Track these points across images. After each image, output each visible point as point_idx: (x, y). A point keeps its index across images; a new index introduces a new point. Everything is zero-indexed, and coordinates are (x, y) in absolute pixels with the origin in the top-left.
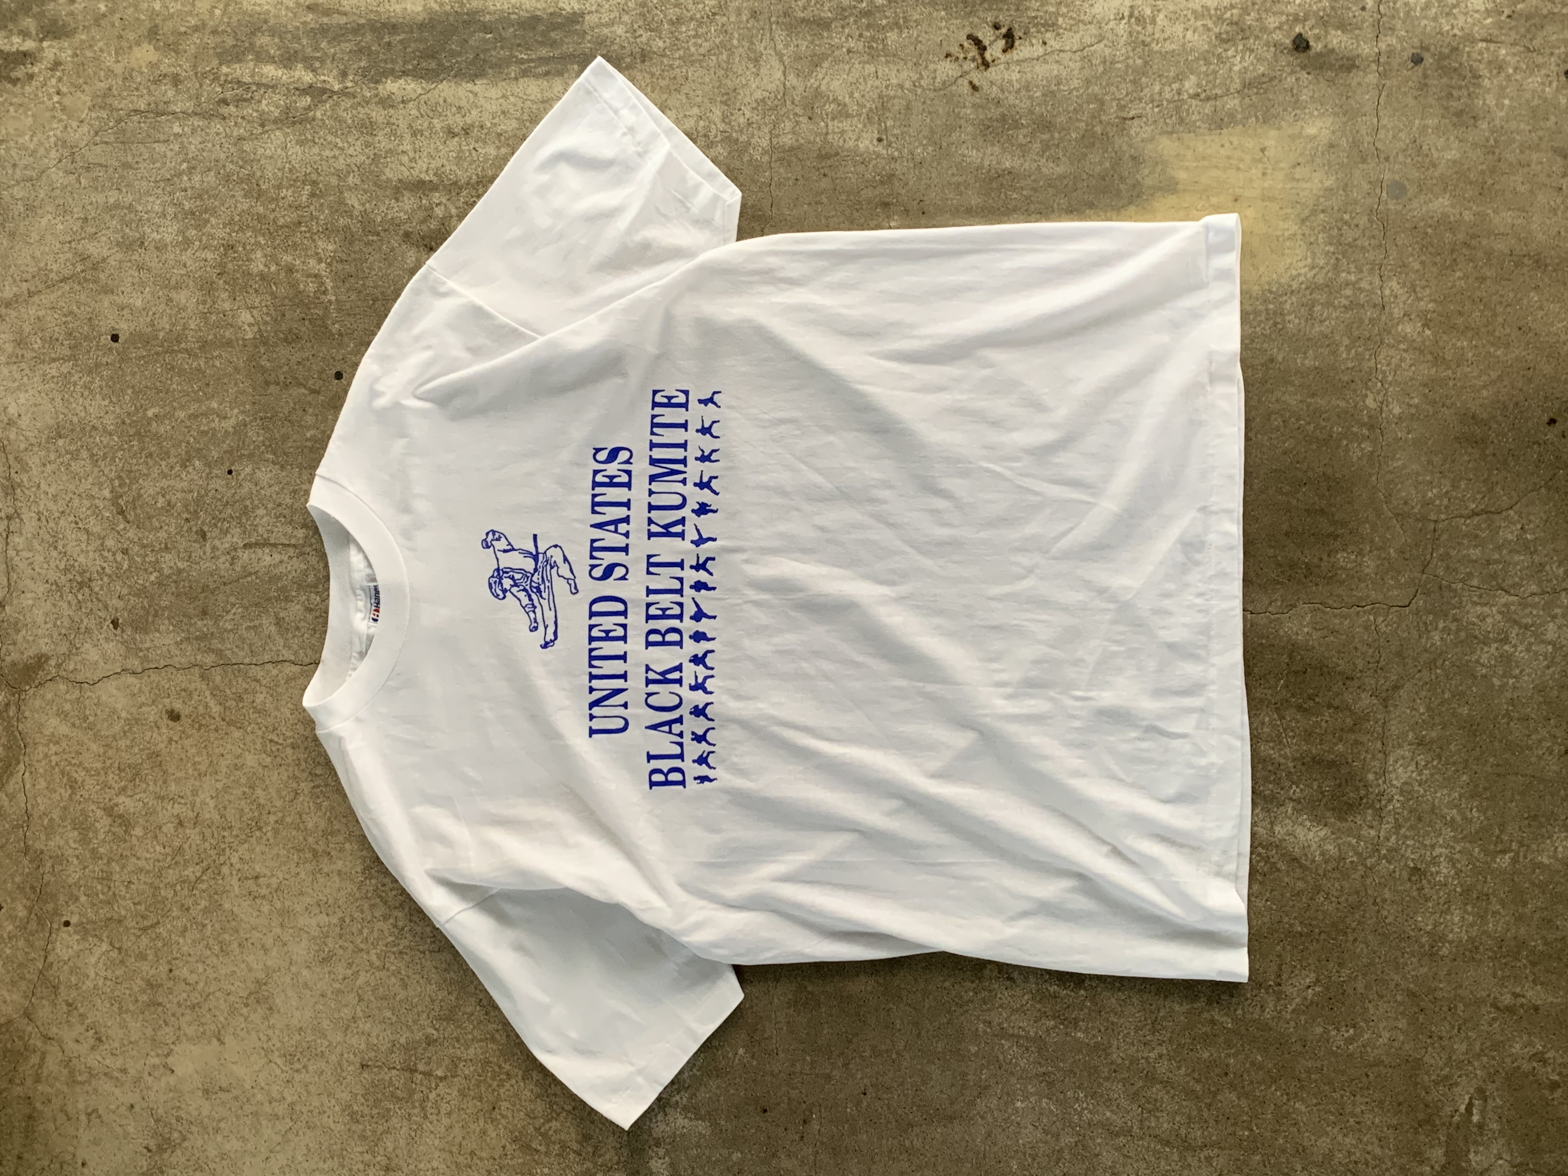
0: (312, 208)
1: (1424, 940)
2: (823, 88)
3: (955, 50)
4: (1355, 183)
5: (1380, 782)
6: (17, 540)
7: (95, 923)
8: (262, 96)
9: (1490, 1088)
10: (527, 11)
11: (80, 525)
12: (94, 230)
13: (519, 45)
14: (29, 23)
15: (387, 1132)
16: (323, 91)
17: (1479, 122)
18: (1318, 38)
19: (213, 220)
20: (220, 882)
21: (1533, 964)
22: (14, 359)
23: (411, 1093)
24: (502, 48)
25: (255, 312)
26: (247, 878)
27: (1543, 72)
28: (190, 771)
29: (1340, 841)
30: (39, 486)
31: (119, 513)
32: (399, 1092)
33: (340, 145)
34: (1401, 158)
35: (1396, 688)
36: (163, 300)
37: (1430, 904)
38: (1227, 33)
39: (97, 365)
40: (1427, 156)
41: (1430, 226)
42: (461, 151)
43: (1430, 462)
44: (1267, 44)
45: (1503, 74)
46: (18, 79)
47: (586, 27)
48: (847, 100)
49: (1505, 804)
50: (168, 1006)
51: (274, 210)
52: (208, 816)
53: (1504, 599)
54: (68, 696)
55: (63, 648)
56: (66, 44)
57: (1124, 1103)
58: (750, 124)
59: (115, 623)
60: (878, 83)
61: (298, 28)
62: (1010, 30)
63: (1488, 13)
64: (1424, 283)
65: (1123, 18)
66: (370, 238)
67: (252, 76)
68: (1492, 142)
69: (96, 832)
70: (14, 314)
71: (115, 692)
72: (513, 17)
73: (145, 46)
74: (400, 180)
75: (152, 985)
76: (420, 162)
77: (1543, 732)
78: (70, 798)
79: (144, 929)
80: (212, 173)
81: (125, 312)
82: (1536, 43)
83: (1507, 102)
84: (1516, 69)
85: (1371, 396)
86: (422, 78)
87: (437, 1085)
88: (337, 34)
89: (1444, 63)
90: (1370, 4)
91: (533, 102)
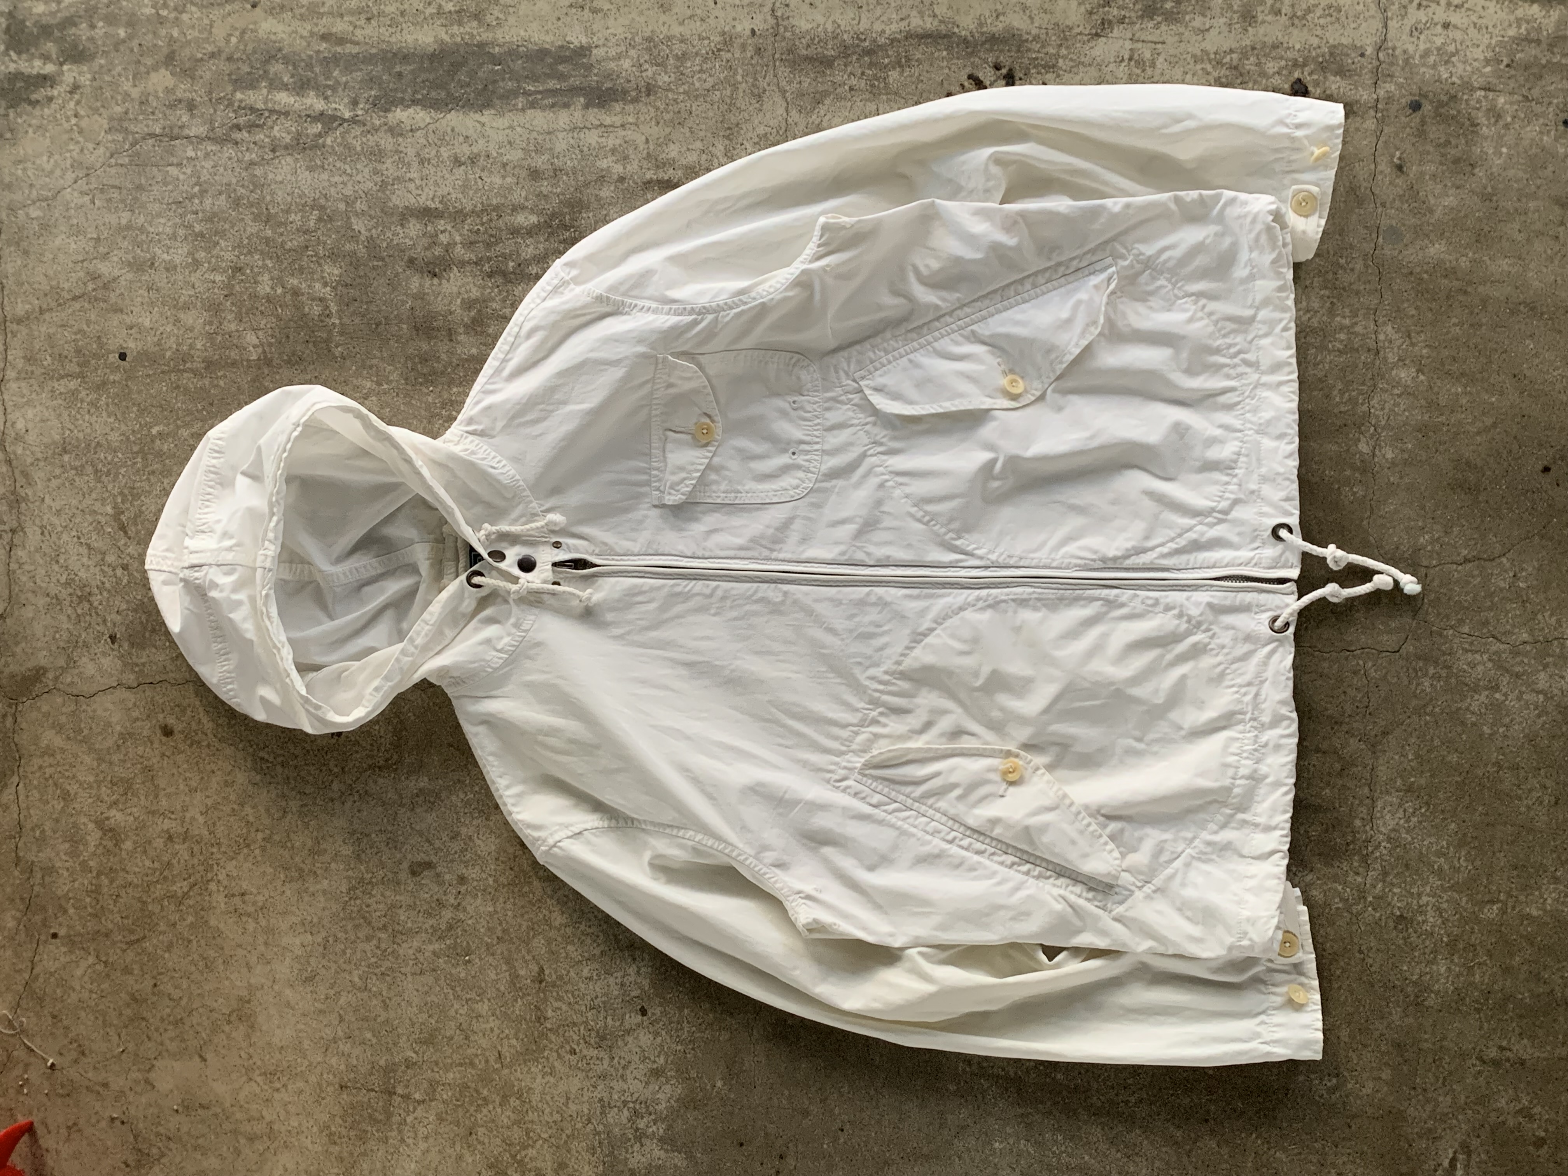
0: (319, 232)
1: (1409, 989)
2: (825, 124)
3: (956, 90)
4: (1351, 227)
5: (1368, 828)
6: (20, 553)
7: (82, 935)
8: (275, 122)
9: (1475, 1143)
10: (536, 44)
11: (82, 540)
12: (106, 250)
13: (527, 77)
14: (51, 47)
15: (364, 1154)
16: (334, 118)
17: (1476, 171)
18: (1317, 84)
19: (223, 243)
20: (207, 898)
21: (1521, 1016)
22: (23, 375)
23: (389, 1116)
24: (510, 79)
25: (260, 333)
26: (233, 895)
27: (1541, 121)
28: (182, 787)
29: (1325, 887)
30: (43, 500)
31: (120, 529)
32: (377, 1114)
33: (349, 171)
34: (1397, 203)
35: (1385, 733)
36: (171, 320)
37: (1416, 954)
38: (1227, 76)
39: (104, 383)
40: (1424, 203)
41: (1426, 272)
42: (467, 179)
43: (1423, 508)
45: (1501, 123)
46: (38, 102)
47: (593, 59)
49: (1494, 853)
50: (151, 1020)
51: (282, 234)
52: (196, 832)
53: (1496, 646)
54: (64, 710)
55: (61, 662)
56: (85, 68)
57: (1103, 1147)
59: (113, 638)
61: (311, 57)
62: (1010, 70)
63: (1487, 62)
64: (1418, 329)
65: (1123, 60)
66: (375, 263)
67: (265, 103)
68: (1489, 189)
69: (86, 844)
70: (24, 331)
71: (111, 706)
72: (521, 49)
73: (163, 71)
74: (407, 207)
75: (135, 999)
76: (426, 190)
77: (1534, 782)
78: (63, 810)
79: (130, 943)
80: (223, 197)
81: (133, 331)
82: (1536, 92)
83: (1504, 150)
84: (1514, 117)
85: (1363, 439)
86: (431, 107)
87: (415, 1109)
88: (351, 63)
89: (1442, 110)
90: (1369, 51)
91: (539, 133)
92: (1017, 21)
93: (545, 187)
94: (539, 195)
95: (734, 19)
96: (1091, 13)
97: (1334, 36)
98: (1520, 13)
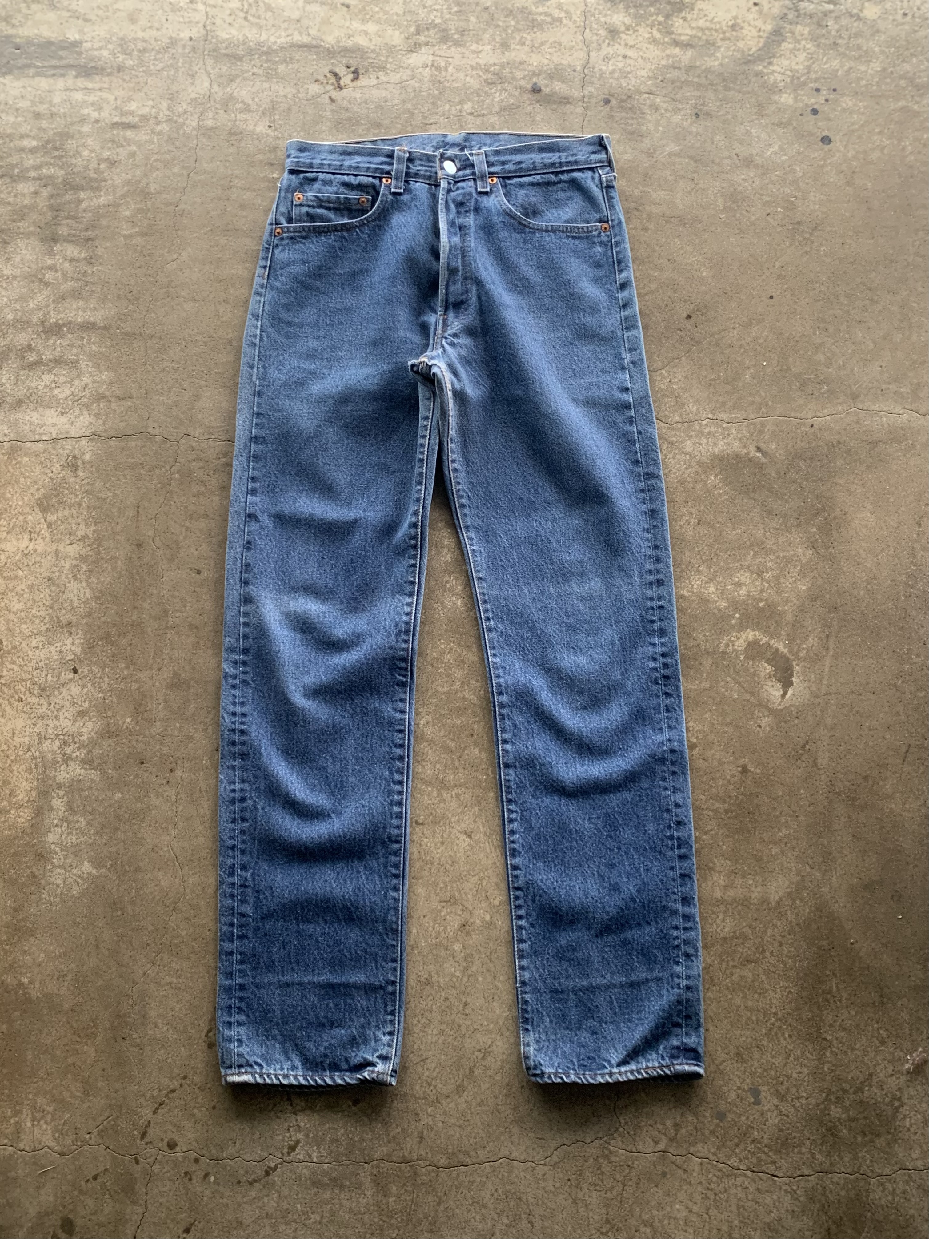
2: (235, 94)
3: (321, 78)
10: (45, 38)
13: (37, 57)
17: (644, 139)
18: (547, 86)
24: (26, 58)
27: (682, 113)
38: (491, 79)
44: (516, 88)
45: (658, 113)
47: (83, 49)
48: (250, 102)
58: (185, 113)
60: (270, 93)
62: (356, 69)
63: (649, 78)
65: (427, 66)
68: (652, 150)
72: (35, 41)
82: (679, 96)
84: (666, 110)
89: (623, 104)
90: (579, 68)
91: (43, 92)
92: (362, 41)
93: (44, 124)
94: (40, 129)
95: (179, 30)
96: (408, 39)
97: (556, 59)
98: (668, 52)
